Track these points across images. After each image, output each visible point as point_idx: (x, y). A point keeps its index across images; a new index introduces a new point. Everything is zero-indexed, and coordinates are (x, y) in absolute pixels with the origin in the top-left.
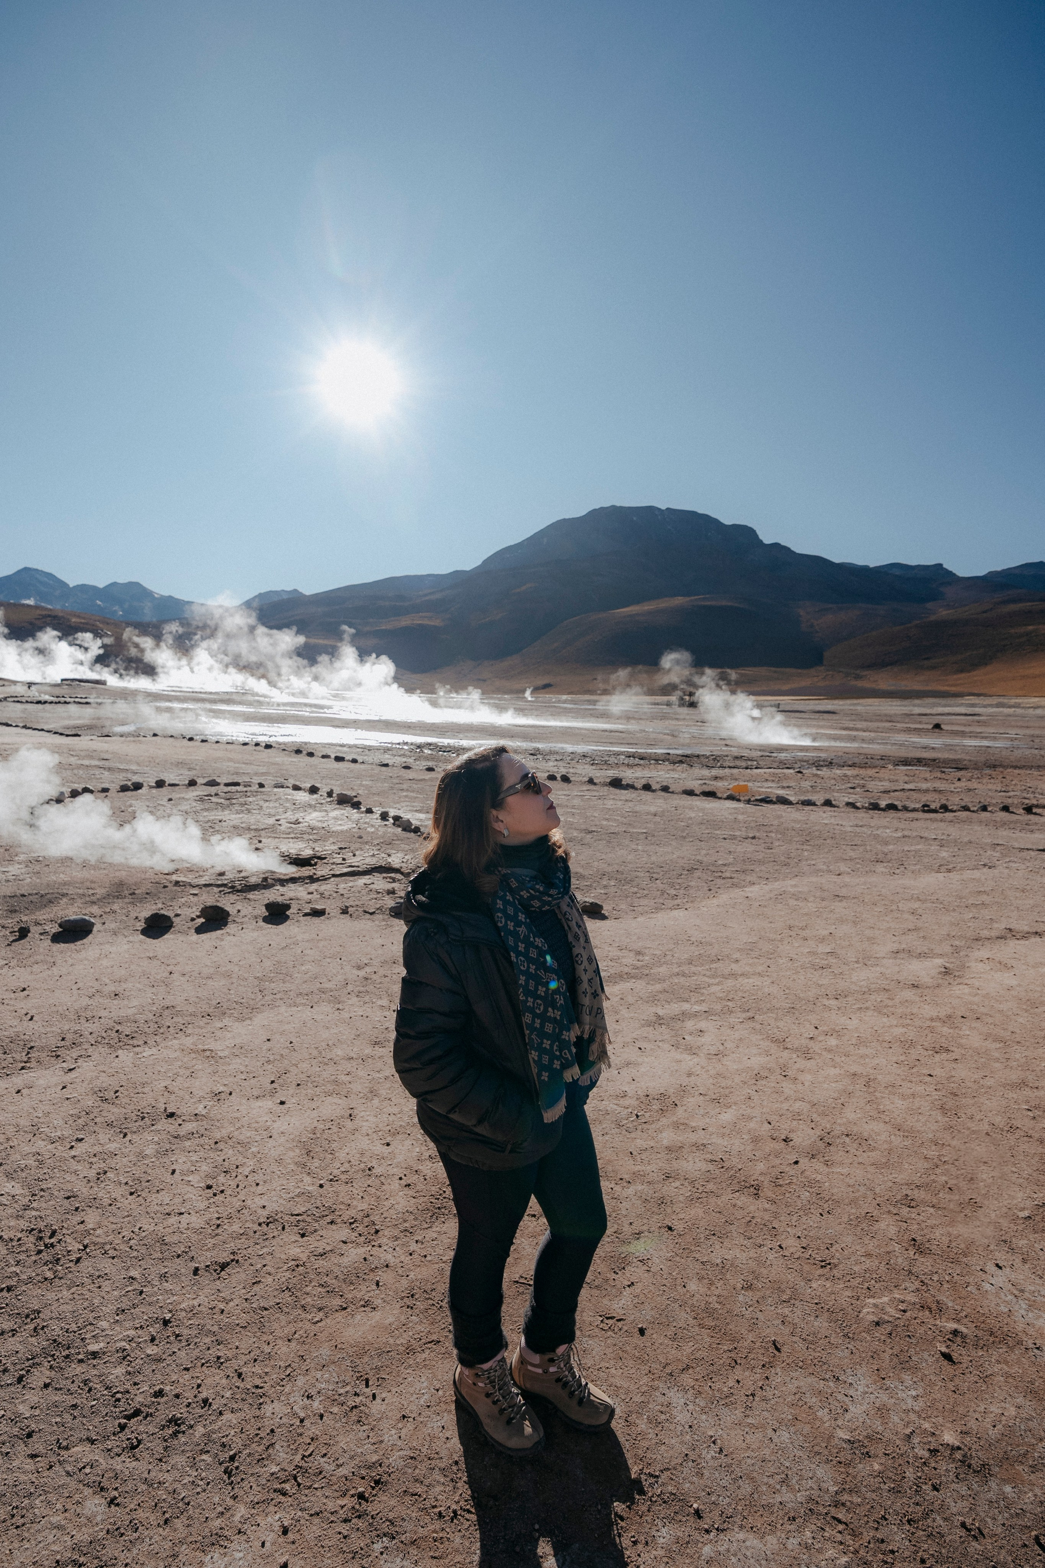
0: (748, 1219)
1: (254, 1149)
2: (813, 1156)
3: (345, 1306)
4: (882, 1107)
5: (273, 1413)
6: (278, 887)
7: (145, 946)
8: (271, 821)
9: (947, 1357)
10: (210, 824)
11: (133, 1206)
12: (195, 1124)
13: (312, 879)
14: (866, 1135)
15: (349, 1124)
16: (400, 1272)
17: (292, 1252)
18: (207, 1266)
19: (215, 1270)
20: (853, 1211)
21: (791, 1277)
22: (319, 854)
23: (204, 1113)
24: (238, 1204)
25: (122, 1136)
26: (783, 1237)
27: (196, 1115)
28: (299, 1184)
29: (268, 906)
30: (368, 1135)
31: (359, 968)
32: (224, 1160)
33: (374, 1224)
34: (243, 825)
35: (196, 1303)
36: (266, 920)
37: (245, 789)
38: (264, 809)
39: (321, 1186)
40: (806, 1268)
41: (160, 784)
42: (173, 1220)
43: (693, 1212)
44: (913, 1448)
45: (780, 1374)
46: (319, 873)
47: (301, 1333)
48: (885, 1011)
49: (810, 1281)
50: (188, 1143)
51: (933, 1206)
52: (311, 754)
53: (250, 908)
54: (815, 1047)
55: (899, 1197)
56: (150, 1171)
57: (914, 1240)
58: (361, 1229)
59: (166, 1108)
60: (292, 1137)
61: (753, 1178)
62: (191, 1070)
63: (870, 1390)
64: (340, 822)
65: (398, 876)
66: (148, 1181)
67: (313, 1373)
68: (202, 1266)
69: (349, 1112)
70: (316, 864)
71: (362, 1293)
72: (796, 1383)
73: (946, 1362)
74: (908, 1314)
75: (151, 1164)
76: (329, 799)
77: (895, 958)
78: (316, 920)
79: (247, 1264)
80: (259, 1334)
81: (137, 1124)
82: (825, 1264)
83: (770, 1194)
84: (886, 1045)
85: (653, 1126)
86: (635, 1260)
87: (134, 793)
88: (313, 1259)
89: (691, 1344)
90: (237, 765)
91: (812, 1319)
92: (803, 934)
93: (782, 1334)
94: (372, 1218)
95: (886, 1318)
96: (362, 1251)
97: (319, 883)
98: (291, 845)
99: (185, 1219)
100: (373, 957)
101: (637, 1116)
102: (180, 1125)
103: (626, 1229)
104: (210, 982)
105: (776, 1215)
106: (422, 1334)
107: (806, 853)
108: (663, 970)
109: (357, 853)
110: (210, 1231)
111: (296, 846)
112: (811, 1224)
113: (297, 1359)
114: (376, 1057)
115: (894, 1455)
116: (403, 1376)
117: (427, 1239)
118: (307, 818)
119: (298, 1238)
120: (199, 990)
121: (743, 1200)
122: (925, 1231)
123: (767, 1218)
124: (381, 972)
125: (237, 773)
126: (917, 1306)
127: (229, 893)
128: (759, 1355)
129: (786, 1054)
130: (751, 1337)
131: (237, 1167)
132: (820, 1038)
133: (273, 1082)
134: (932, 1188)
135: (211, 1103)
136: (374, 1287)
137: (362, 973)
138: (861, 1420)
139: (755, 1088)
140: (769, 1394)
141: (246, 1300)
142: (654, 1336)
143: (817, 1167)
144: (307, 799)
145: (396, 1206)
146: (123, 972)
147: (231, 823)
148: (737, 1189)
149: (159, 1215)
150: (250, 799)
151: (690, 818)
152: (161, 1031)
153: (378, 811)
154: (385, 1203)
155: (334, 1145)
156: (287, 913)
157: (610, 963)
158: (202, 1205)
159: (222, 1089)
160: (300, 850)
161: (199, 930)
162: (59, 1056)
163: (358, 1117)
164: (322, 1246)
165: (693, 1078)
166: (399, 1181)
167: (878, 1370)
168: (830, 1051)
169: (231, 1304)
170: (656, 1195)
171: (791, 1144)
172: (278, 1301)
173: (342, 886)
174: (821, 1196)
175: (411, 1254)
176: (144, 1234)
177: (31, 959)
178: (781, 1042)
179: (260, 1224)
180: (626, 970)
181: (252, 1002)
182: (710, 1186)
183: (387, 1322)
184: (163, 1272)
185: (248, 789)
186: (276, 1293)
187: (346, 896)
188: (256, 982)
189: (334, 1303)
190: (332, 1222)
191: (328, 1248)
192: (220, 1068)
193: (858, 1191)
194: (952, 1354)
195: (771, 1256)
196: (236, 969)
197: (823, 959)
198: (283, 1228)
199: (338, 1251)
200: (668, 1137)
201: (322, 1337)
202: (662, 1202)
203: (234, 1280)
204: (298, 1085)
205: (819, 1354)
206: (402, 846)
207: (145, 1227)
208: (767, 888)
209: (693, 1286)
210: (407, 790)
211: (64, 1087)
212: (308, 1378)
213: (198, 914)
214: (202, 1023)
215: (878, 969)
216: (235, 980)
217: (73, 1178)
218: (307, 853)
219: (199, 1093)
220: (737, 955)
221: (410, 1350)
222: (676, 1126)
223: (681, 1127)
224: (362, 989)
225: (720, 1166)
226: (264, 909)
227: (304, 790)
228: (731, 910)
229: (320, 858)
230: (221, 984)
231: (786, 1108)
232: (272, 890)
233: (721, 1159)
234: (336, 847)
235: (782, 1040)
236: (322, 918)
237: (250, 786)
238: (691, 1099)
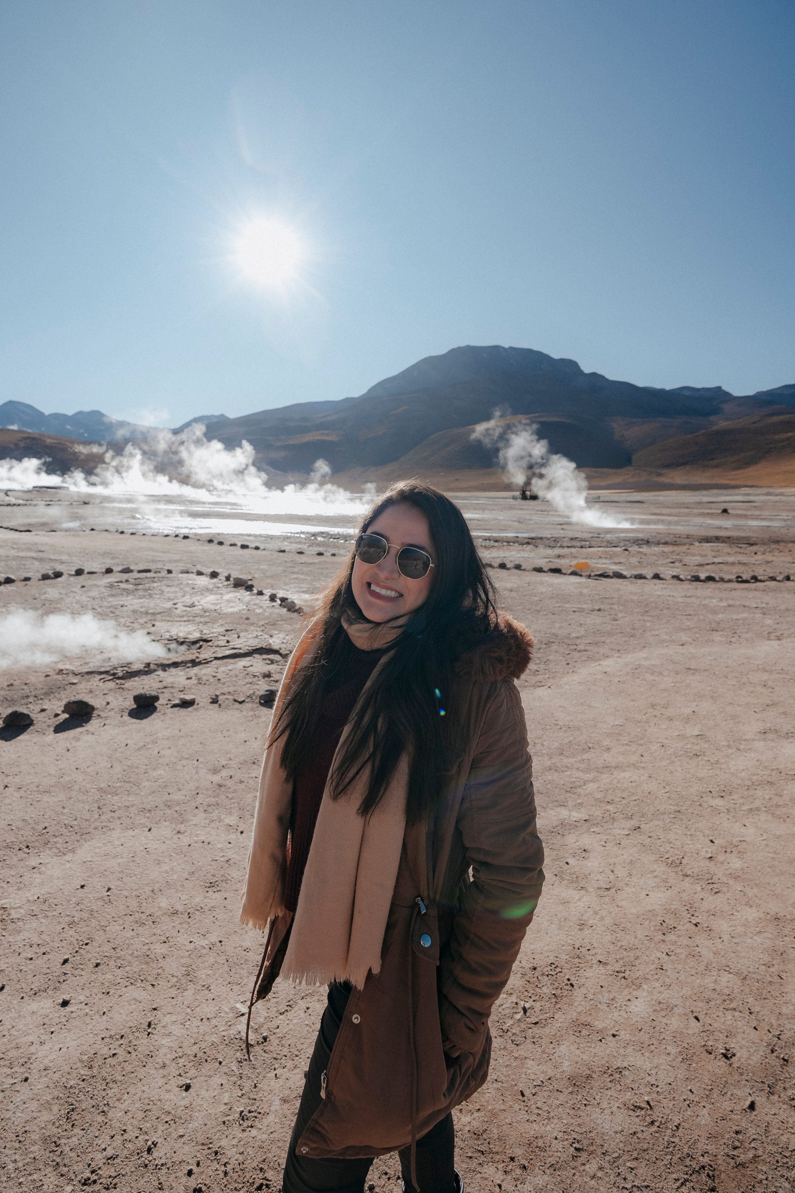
2: (771, 1091)
6: (160, 672)
8: (169, 605)
10: (112, 609)
13: (194, 663)
15: (144, 1044)
22: (205, 637)
29: (136, 699)
30: (164, 1066)
31: (215, 771)
34: (142, 610)
36: (132, 714)
37: (155, 575)
38: (166, 593)
41: (79, 572)
46: (202, 656)
48: (778, 813)
52: (221, 543)
53: (121, 699)
54: (719, 872)
61: (700, 1147)
64: (232, 605)
65: (277, 657)
69: (150, 1017)
70: (201, 647)
76: (226, 583)
77: (765, 740)
78: (183, 712)
85: (547, 1030)
87: (53, 581)
90: (156, 554)
92: (667, 713)
97: (201, 666)
98: (182, 628)
100: (232, 756)
104: (46, 798)
107: (648, 624)
109: (241, 635)
111: (186, 629)
114: (206, 909)
118: (202, 602)
120: (31, 809)
124: (238, 776)
125: (153, 561)
127: (109, 680)
129: (686, 884)
132: (720, 858)
133: (65, 962)
137: (216, 779)
139: (664, 948)
144: (206, 583)
147: (131, 608)
150: (155, 585)
151: (542, 593)
153: (268, 592)
156: (156, 704)
160: (189, 633)
161: (60, 728)
163: (160, 1027)
165: (586, 932)
168: (736, 878)
171: (736, 1063)
173: (222, 669)
178: (676, 864)
181: (85, 824)
185: (158, 575)
187: (223, 681)
188: (98, 796)
196: (81, 778)
197: (693, 743)
200: (569, 1055)
204: (97, 965)
206: (285, 626)
210: (298, 573)
213: (64, 709)
215: (753, 755)
216: (74, 794)
218: (196, 635)
220: (607, 742)
222: (578, 1029)
224: (213, 800)
225: (649, 1120)
226: (133, 702)
227: (206, 575)
228: (593, 687)
229: (206, 641)
230: (56, 800)
231: (712, 986)
232: (153, 675)
233: (648, 1103)
234: (222, 630)
235: (678, 862)
236: (190, 709)
237: (159, 572)
238: (589, 973)
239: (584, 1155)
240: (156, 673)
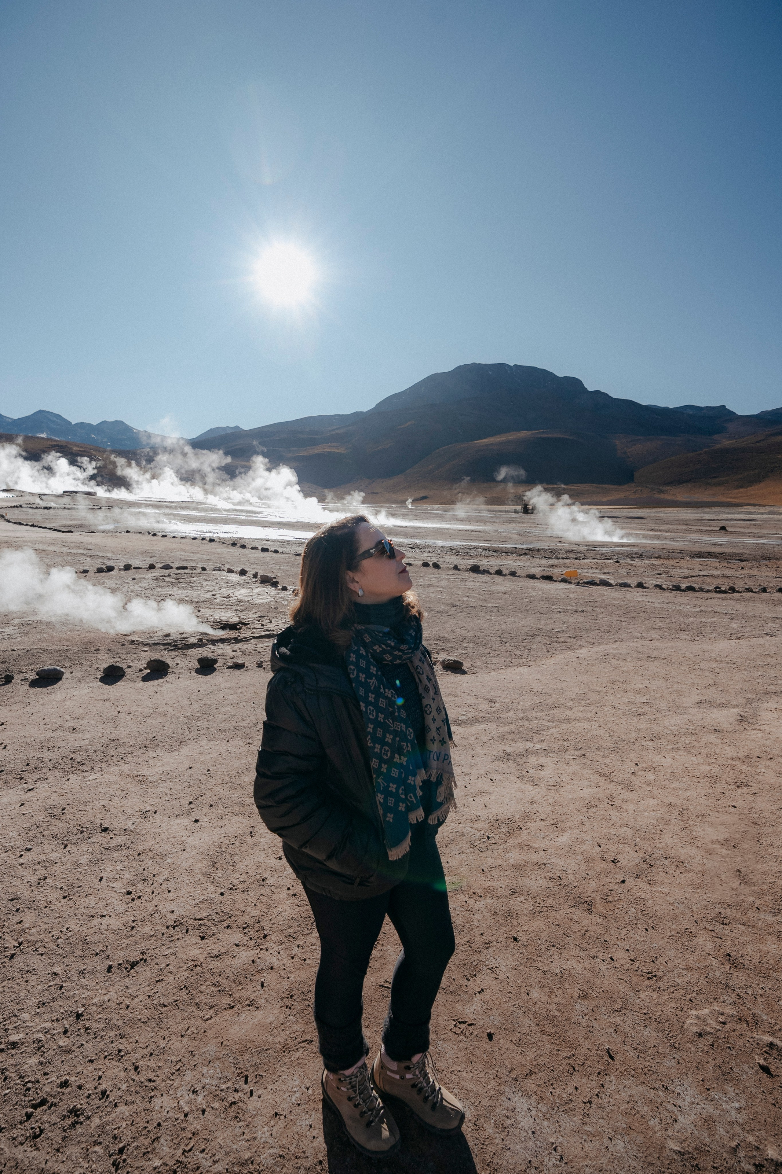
0: (583, 932)
1: (169, 860)
2: (638, 877)
3: (232, 1004)
4: (694, 833)
5: (161, 1107)
6: (210, 646)
7: (101, 691)
8: (209, 596)
9: (765, 1069)
10: (162, 597)
11: (64, 909)
12: (123, 838)
13: (237, 640)
14: (682, 858)
15: (249, 840)
16: (282, 974)
17: (192, 953)
18: (120, 964)
19: (126, 968)
20: (674, 927)
21: (622, 988)
22: (243, 621)
23: (132, 828)
24: (151, 909)
25: (63, 847)
26: (614, 950)
27: (125, 830)
28: (204, 892)
29: (200, 661)
30: (264, 850)
32: (144, 870)
33: (263, 929)
34: (187, 599)
35: (106, 999)
36: (198, 671)
37: (191, 572)
38: (204, 586)
39: (222, 894)
40: (635, 979)
41: (127, 567)
42: (96, 921)
43: (535, 925)
44: (739, 1161)
45: (614, 1081)
46: (243, 636)
47: (193, 1029)
48: (693, 751)
49: (638, 991)
50: (116, 854)
51: (744, 924)
52: (243, 547)
53: (186, 662)
54: (637, 781)
55: (713, 915)
56: (81, 878)
57: (729, 955)
58: (252, 933)
59: (101, 824)
60: (201, 850)
61: (587, 895)
62: (126, 792)
63: (697, 1101)
64: (261, 597)
66: (79, 887)
67: (200, 1068)
68: (115, 964)
69: (250, 829)
70: (240, 629)
71: (248, 993)
72: (629, 1092)
73: (764, 1075)
74: (728, 1026)
75: (83, 872)
76: (254, 580)
77: (699, 708)
78: (237, 672)
79: (153, 963)
80: (157, 1029)
81: (77, 837)
82: (651, 976)
83: (601, 910)
84: (696, 780)
85: (502, 847)
86: (485, 968)
87: (107, 574)
88: (209, 960)
89: (534, 1050)
90: (187, 554)
91: (642, 1028)
92: (624, 687)
93: (615, 1043)
94: (262, 924)
95: (708, 1029)
96: (251, 954)
97: (243, 643)
98: (223, 614)
99: (106, 921)
101: (488, 838)
102: (111, 838)
103: (478, 939)
104: (149, 720)
105: (607, 929)
106: (297, 1033)
107: (624, 624)
108: (511, 714)
109: (273, 620)
110: (125, 932)
111: (226, 615)
112: (638, 938)
113: (187, 1055)
115: (722, 1168)
116: (278, 1073)
117: (307, 944)
118: (236, 594)
119: (198, 940)
120: (141, 726)
121: (578, 914)
122: (738, 947)
123: (599, 931)
125: (186, 560)
126: (735, 1019)
127: (172, 650)
128: (595, 1063)
129: (612, 786)
130: (587, 1044)
131: (154, 876)
132: (640, 773)
133: (190, 803)
134: (742, 908)
135: (138, 820)
136: (259, 987)
138: (689, 1131)
139: (587, 815)
140: (605, 1101)
141: (149, 996)
142: (501, 1041)
143: (641, 886)
144: (238, 579)
145: (283, 914)
146: (81, 711)
147: (178, 597)
148: (573, 904)
149: (85, 917)
150: (194, 579)
151: (533, 596)
152: (106, 759)
153: (291, 588)
154: (274, 911)
155: (236, 858)
156: (215, 666)
157: (468, 709)
158: (121, 909)
159: (148, 808)
160: (229, 618)
161: (146, 679)
162: (22, 778)
163: (257, 834)
164: (217, 948)
165: (535, 805)
166: (286, 891)
167: (703, 1081)
168: (648, 784)
169: (136, 1000)
170: (504, 908)
171: (619, 864)
172: (176, 998)
173: (260, 645)
174: (646, 912)
175: (293, 958)
176: (70, 934)
177: (12, 700)
178: (608, 776)
179: (168, 927)
180: (481, 714)
181: (181, 737)
182: (550, 902)
183: (268, 1021)
184: (82, 968)
185: (194, 571)
186: (175, 991)
187: (262, 653)
188: (186, 721)
189: (224, 1001)
190: (228, 927)
191: (223, 951)
192: (150, 791)
193: (678, 908)
194: (770, 1066)
195: (604, 967)
196: (170, 710)
197: (640, 707)
198: (187, 931)
199: (231, 953)
200: (514, 857)
201: (211, 1033)
202: (508, 915)
203: (141, 977)
204: (211, 806)
205: (649, 1063)
207: (72, 927)
208: (593, 650)
209: (535, 994)
211: (22, 805)
212: (195, 1073)
213: (145, 666)
214: (139, 754)
215: (685, 716)
216: (168, 719)
217: (18, 882)
218: (235, 620)
219: (129, 811)
220: (570, 704)
221: (286, 1049)
222: (521, 847)
223: (525, 848)
225: (558, 883)
226: (197, 663)
227: (236, 573)
228: (566, 667)
229: (244, 624)
230: (157, 722)
231: (614, 833)
232: (205, 648)
233: (559, 877)
234: (257, 616)
235: (608, 774)
236: (242, 670)
237: (195, 569)
238: (533, 824)
239: (517, 895)
240: (208, 646)
